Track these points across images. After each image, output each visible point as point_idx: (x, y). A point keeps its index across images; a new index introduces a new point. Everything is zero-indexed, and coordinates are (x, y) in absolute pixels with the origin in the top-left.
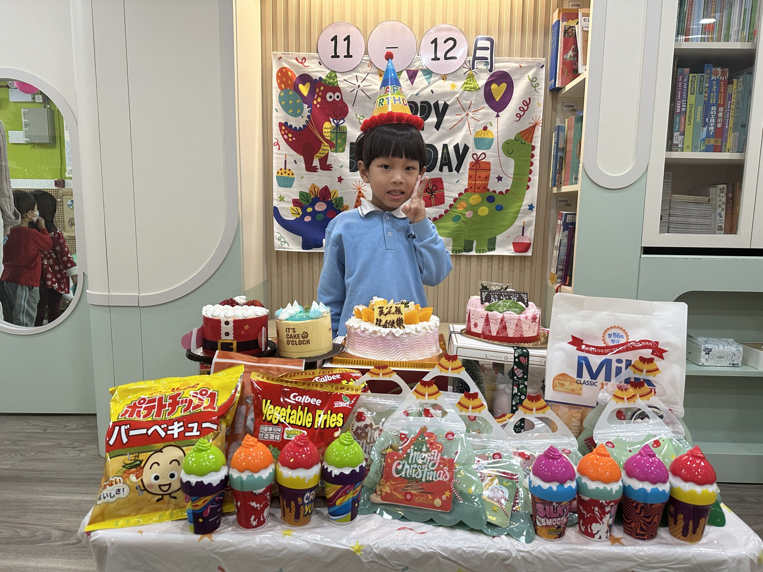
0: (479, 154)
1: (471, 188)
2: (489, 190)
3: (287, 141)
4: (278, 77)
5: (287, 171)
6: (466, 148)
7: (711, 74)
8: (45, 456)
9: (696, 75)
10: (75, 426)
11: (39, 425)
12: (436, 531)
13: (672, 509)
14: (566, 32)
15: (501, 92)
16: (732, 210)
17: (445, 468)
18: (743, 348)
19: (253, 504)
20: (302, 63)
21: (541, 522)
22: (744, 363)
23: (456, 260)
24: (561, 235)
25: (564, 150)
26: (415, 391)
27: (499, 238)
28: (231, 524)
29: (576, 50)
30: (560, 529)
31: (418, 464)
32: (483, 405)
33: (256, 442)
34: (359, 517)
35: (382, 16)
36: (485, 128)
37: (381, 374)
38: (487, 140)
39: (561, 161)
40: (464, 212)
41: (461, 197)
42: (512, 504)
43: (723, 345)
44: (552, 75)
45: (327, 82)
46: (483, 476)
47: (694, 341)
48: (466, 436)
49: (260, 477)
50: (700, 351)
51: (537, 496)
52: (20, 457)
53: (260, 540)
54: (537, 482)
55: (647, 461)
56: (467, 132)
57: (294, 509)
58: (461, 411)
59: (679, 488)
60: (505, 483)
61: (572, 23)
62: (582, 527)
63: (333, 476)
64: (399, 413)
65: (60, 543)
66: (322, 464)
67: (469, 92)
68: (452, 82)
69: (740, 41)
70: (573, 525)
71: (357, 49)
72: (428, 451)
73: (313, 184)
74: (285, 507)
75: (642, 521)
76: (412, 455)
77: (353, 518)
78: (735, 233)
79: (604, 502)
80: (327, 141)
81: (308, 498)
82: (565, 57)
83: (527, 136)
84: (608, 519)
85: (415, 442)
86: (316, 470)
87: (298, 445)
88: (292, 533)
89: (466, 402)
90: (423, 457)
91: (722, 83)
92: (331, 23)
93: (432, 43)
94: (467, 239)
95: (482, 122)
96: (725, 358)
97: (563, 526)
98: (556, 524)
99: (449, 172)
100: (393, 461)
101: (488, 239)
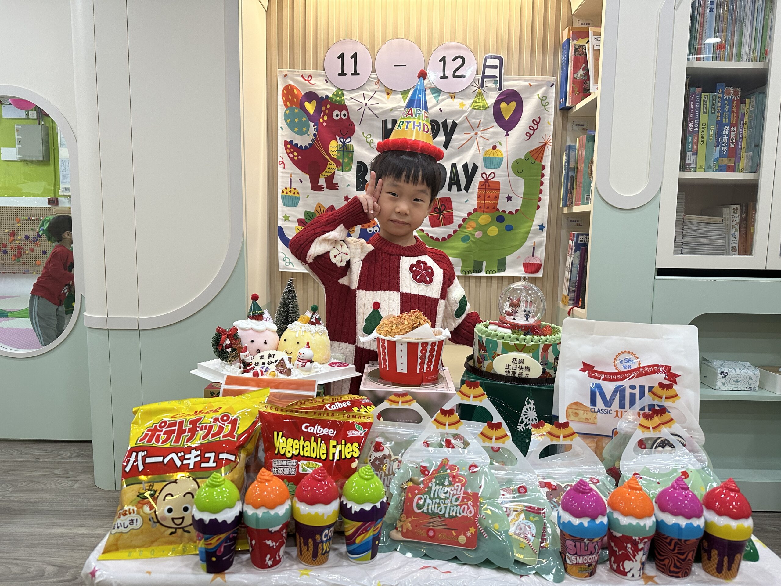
0: (488, 174)
1: (480, 208)
2: (498, 210)
3: (292, 159)
4: (283, 95)
5: (292, 190)
6: (475, 168)
7: (723, 94)
8: (38, 486)
9: (708, 94)
10: (69, 454)
11: (30, 454)
12: (461, 570)
13: (706, 544)
14: (576, 50)
15: (510, 111)
16: (746, 230)
17: (470, 502)
18: (760, 372)
19: (269, 542)
20: (308, 81)
21: (571, 560)
22: (761, 387)
23: (465, 281)
24: (572, 256)
25: (575, 169)
26: (435, 420)
27: (509, 258)
28: (244, 563)
29: (586, 69)
30: (591, 567)
31: (440, 499)
32: (507, 435)
33: (272, 476)
34: (379, 555)
35: (390, 33)
36: (494, 148)
37: (400, 402)
38: (497, 159)
39: (572, 181)
40: (473, 232)
41: (470, 217)
42: (540, 540)
43: (740, 369)
44: (562, 93)
45: (334, 100)
46: (508, 511)
47: (710, 364)
48: (490, 468)
49: (277, 514)
50: (715, 375)
51: (567, 532)
52: (11, 488)
53: (276, 580)
54: (567, 517)
55: (680, 494)
56: (476, 151)
57: (311, 548)
58: (484, 442)
59: (712, 523)
60: (531, 518)
61: (582, 42)
62: (613, 565)
63: (353, 512)
64: (418, 444)
65: (54, 580)
66: (340, 499)
67: (478, 111)
68: (461, 101)
69: (752, 61)
70: (603, 562)
71: (364, 67)
72: (450, 484)
73: (319, 203)
74: (302, 545)
75: (676, 558)
76: (433, 489)
77: (373, 556)
78: (751, 254)
79: (637, 538)
80: (333, 159)
81: (326, 536)
82: (575, 75)
83: (536, 155)
84: (641, 556)
85: (436, 475)
86: (335, 505)
87: (314, 479)
88: (309, 573)
89: (489, 432)
90: (446, 491)
91: (735, 102)
92: (337, 40)
93: (440, 61)
94: (476, 259)
95: (491, 141)
96: (742, 382)
97: (594, 564)
98: (588, 562)
99: (458, 191)
100: (414, 495)
101: (498, 260)
